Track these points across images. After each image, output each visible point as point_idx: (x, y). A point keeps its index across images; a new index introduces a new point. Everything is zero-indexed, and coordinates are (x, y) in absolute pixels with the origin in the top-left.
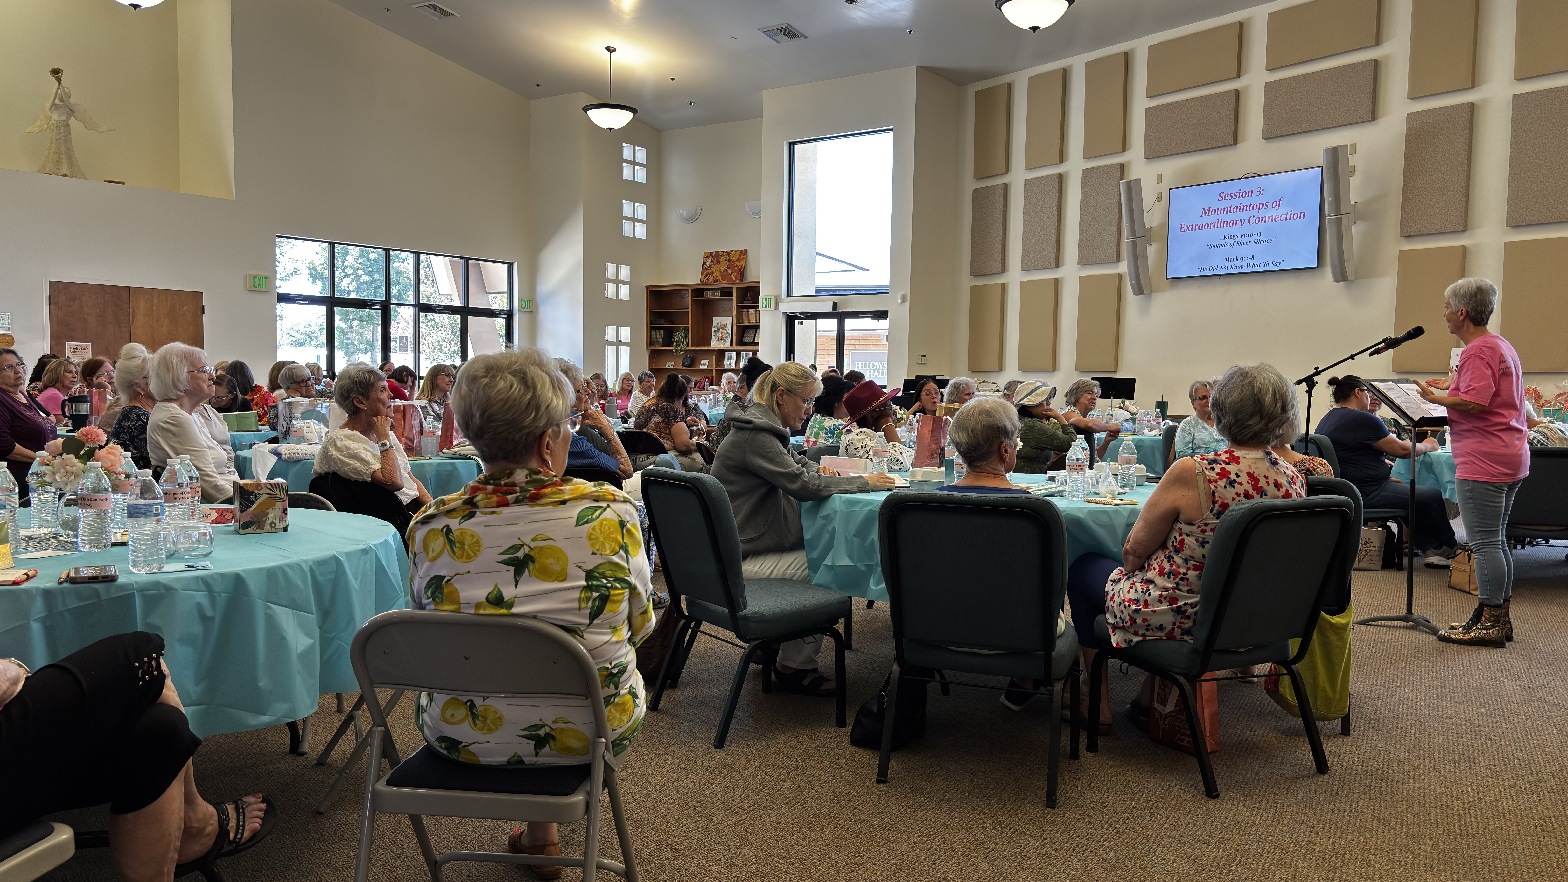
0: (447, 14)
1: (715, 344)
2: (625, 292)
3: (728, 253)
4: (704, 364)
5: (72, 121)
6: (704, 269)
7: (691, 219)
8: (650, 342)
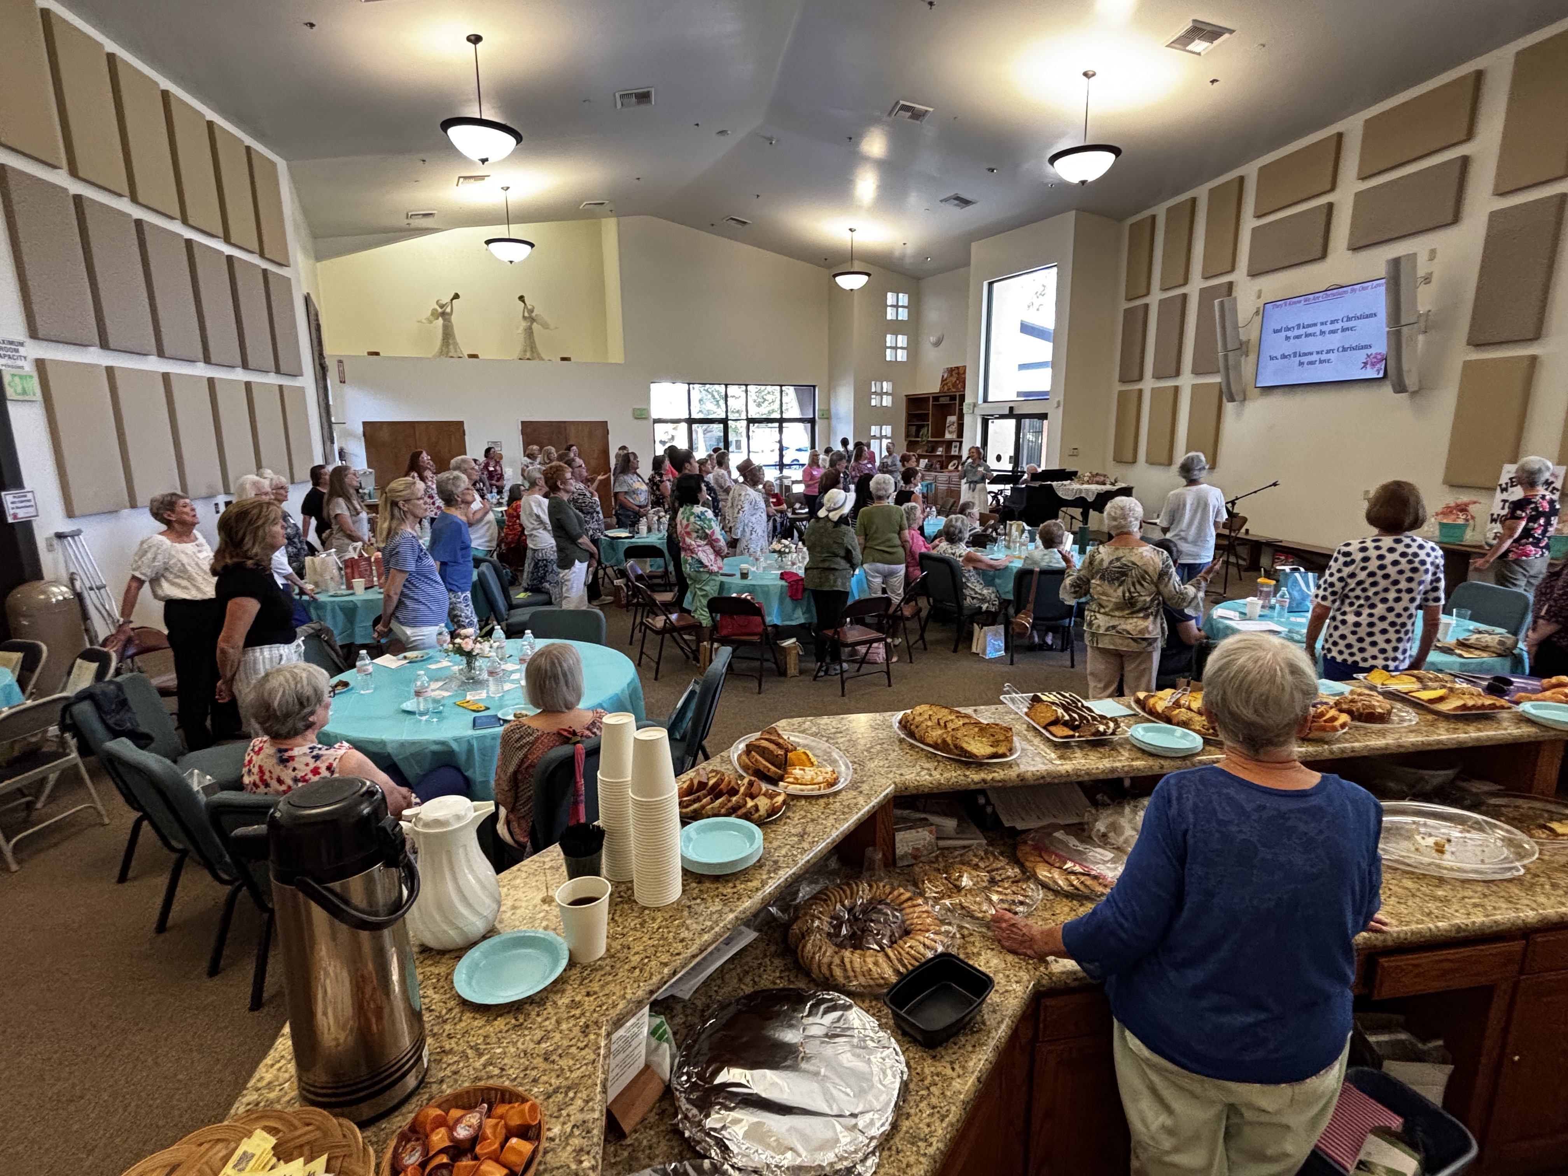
0: (745, 223)
1: (948, 436)
2: (887, 401)
3: (958, 368)
4: (940, 451)
5: (535, 326)
6: (943, 381)
7: (937, 344)
8: (908, 435)
